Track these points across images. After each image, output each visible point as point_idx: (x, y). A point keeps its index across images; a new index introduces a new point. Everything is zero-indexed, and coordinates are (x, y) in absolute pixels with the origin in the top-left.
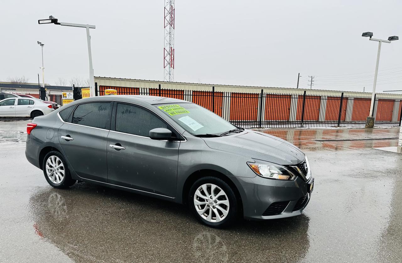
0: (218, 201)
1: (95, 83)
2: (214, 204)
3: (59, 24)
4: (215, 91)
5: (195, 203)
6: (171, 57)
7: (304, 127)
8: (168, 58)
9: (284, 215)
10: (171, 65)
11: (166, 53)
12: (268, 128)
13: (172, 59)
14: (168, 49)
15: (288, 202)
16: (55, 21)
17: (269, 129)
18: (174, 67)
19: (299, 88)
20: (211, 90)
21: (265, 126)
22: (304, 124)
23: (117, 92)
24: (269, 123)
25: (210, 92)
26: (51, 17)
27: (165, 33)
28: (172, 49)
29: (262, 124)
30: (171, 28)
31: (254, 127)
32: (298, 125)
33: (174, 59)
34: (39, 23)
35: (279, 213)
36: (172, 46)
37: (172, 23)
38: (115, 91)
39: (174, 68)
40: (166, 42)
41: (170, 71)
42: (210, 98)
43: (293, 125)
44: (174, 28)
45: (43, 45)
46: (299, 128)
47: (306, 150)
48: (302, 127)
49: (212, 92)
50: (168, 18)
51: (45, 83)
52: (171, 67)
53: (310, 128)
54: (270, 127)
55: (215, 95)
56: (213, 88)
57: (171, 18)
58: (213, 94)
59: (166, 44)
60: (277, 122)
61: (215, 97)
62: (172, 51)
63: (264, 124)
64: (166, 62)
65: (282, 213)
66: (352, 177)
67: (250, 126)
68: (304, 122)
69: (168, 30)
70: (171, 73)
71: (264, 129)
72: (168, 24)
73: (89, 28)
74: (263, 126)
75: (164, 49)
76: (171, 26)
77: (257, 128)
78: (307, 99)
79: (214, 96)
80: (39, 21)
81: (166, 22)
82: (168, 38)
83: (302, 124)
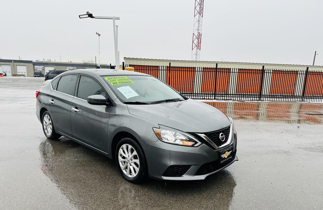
0: (133, 159)
1: (123, 62)
2: (131, 162)
3: (94, 17)
4: (218, 67)
5: (119, 160)
6: (199, 40)
7: (304, 101)
8: (196, 41)
9: (186, 177)
10: (198, 47)
11: (195, 37)
12: (267, 100)
13: (200, 42)
14: (196, 34)
15: (190, 166)
16: (90, 16)
17: (269, 101)
18: (200, 48)
19: (314, 65)
20: (215, 66)
21: (265, 99)
22: (305, 98)
23: (134, 69)
24: (272, 96)
25: (213, 68)
26: (88, 12)
27: (195, 21)
28: (199, 34)
29: (262, 97)
30: (200, 16)
31: (254, 99)
32: (300, 99)
33: (201, 42)
34: (80, 18)
35: (180, 175)
36: (200, 31)
37: (201, 13)
38: (133, 68)
39: (200, 50)
40: (195, 28)
41: (197, 52)
42: (213, 74)
43: (295, 99)
44: (202, 17)
45: (99, 35)
46: (300, 102)
47: (284, 122)
48: (303, 101)
49: (215, 68)
50: (198, 8)
51: (100, 63)
52: (198, 48)
53: (311, 102)
54: (270, 100)
55: (218, 71)
56: (217, 64)
57: (200, 8)
58: (216, 70)
59: (195, 30)
60: (282, 96)
61: (218, 73)
62: (200, 35)
63: (264, 97)
64: (194, 45)
65: (183, 176)
66: (307, 150)
67: (250, 98)
68: (305, 96)
69: (198, 18)
70: (198, 54)
71: (263, 101)
72: (197, 13)
73: (115, 19)
74: (263, 99)
75: (193, 34)
76: (200, 15)
77: (256, 100)
78: (309, 75)
79: (216, 72)
80: (79, 16)
81: (196, 12)
82: (197, 25)
83: (303, 98)
